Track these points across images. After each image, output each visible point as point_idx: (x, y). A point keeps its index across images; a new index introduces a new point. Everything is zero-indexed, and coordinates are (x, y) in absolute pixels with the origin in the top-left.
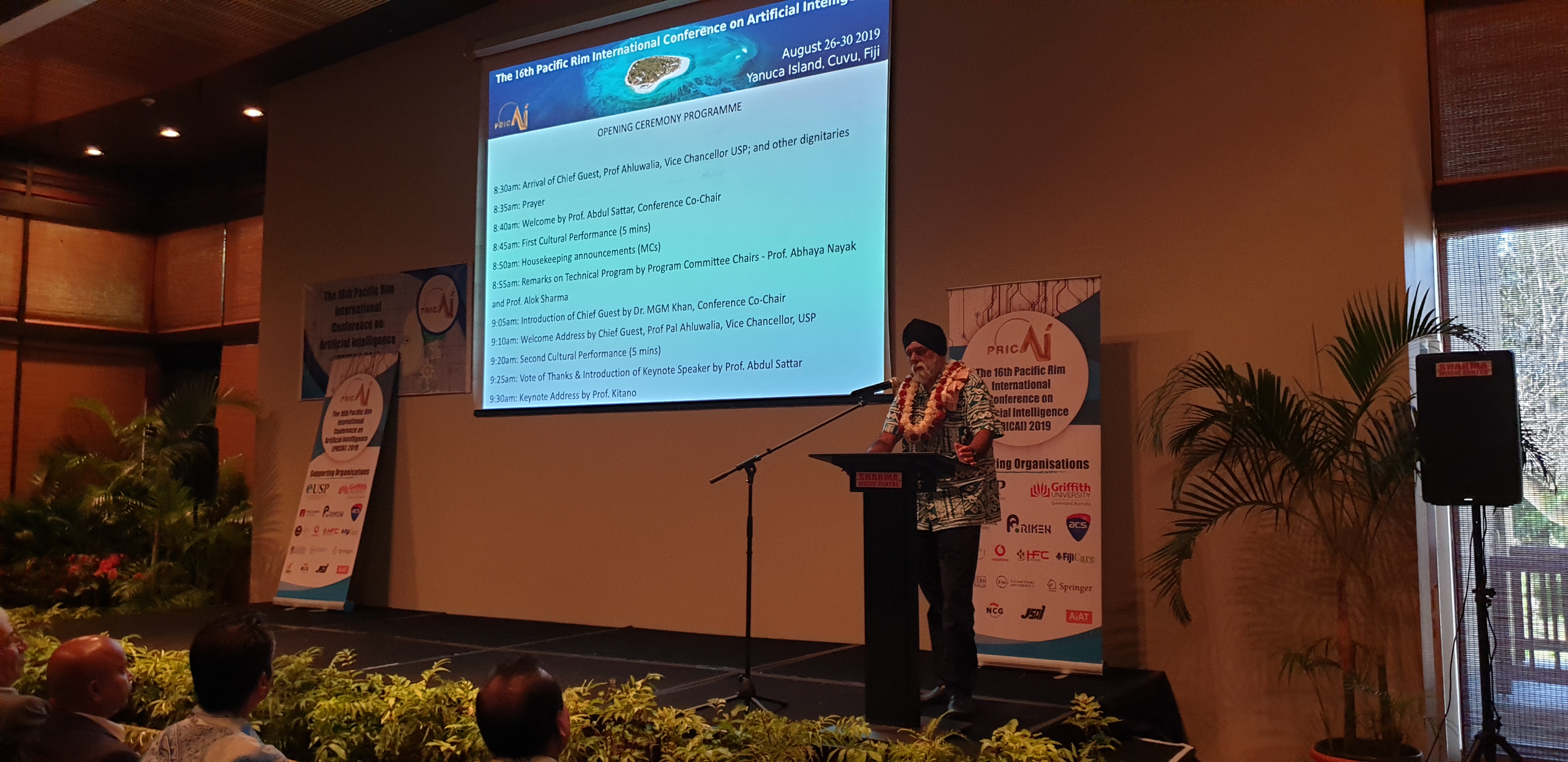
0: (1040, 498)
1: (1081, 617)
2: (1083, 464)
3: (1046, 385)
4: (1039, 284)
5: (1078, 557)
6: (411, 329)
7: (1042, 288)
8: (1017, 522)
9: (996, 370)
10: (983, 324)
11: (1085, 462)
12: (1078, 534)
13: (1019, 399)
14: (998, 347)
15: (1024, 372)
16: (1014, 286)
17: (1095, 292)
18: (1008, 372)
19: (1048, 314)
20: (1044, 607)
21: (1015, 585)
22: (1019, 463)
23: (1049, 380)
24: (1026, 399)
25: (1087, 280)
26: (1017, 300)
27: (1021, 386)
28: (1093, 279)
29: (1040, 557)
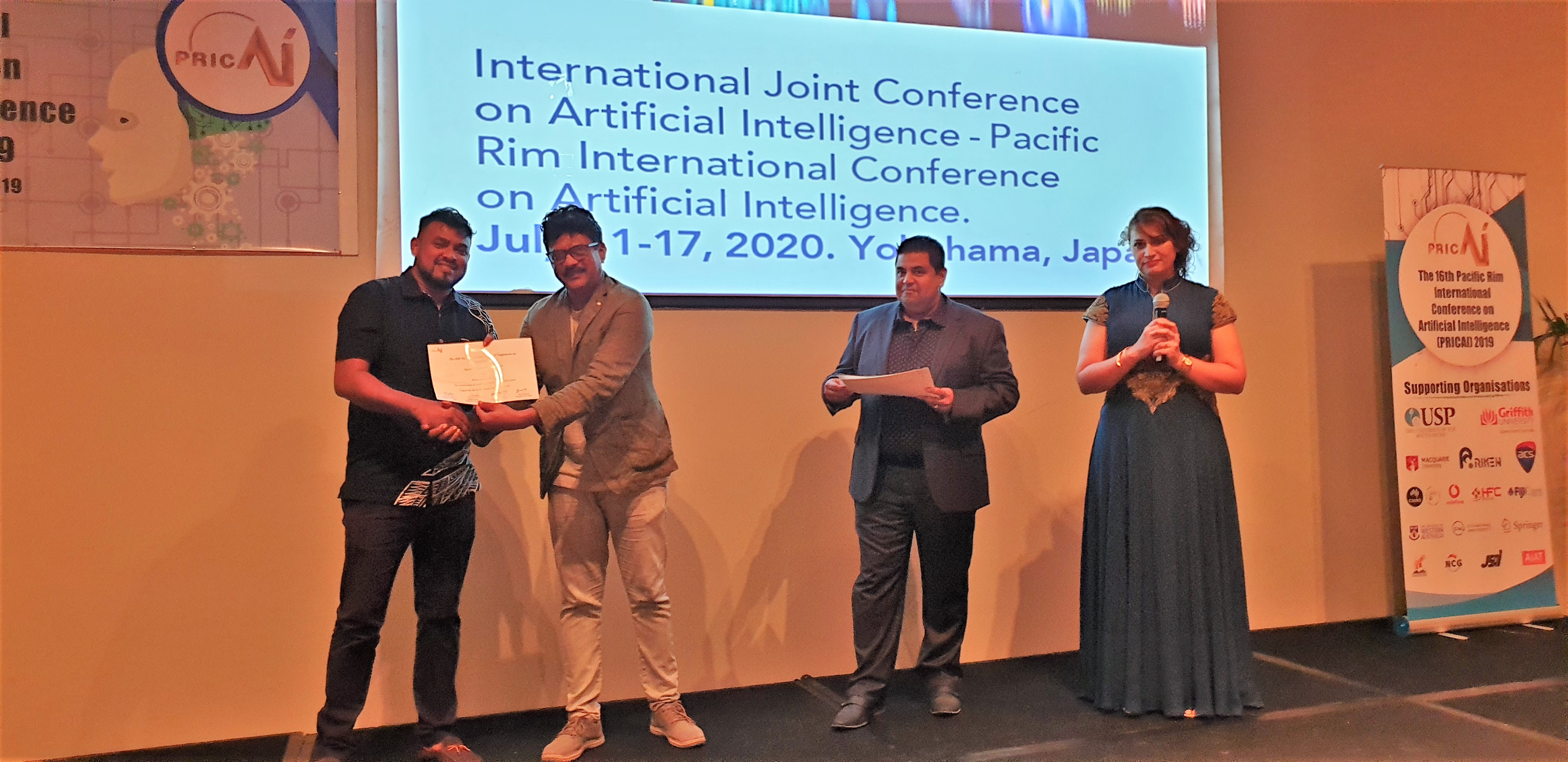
0: (1489, 426)
1: (1536, 558)
2: (1523, 386)
3: (1487, 294)
4: (1472, 174)
5: (1528, 491)
7: (1475, 178)
8: (1470, 456)
9: (1437, 272)
10: (1422, 215)
11: (1527, 382)
12: (1527, 465)
13: (1464, 310)
14: (1438, 245)
15: (1466, 277)
16: (1449, 172)
17: (1521, 190)
18: (1450, 276)
19: (1483, 211)
20: (1501, 551)
21: (1472, 530)
22: (1468, 386)
23: (1489, 289)
24: (1469, 310)
25: (1516, 174)
26: (1453, 189)
27: (1464, 293)
28: (1520, 175)
29: (1494, 495)
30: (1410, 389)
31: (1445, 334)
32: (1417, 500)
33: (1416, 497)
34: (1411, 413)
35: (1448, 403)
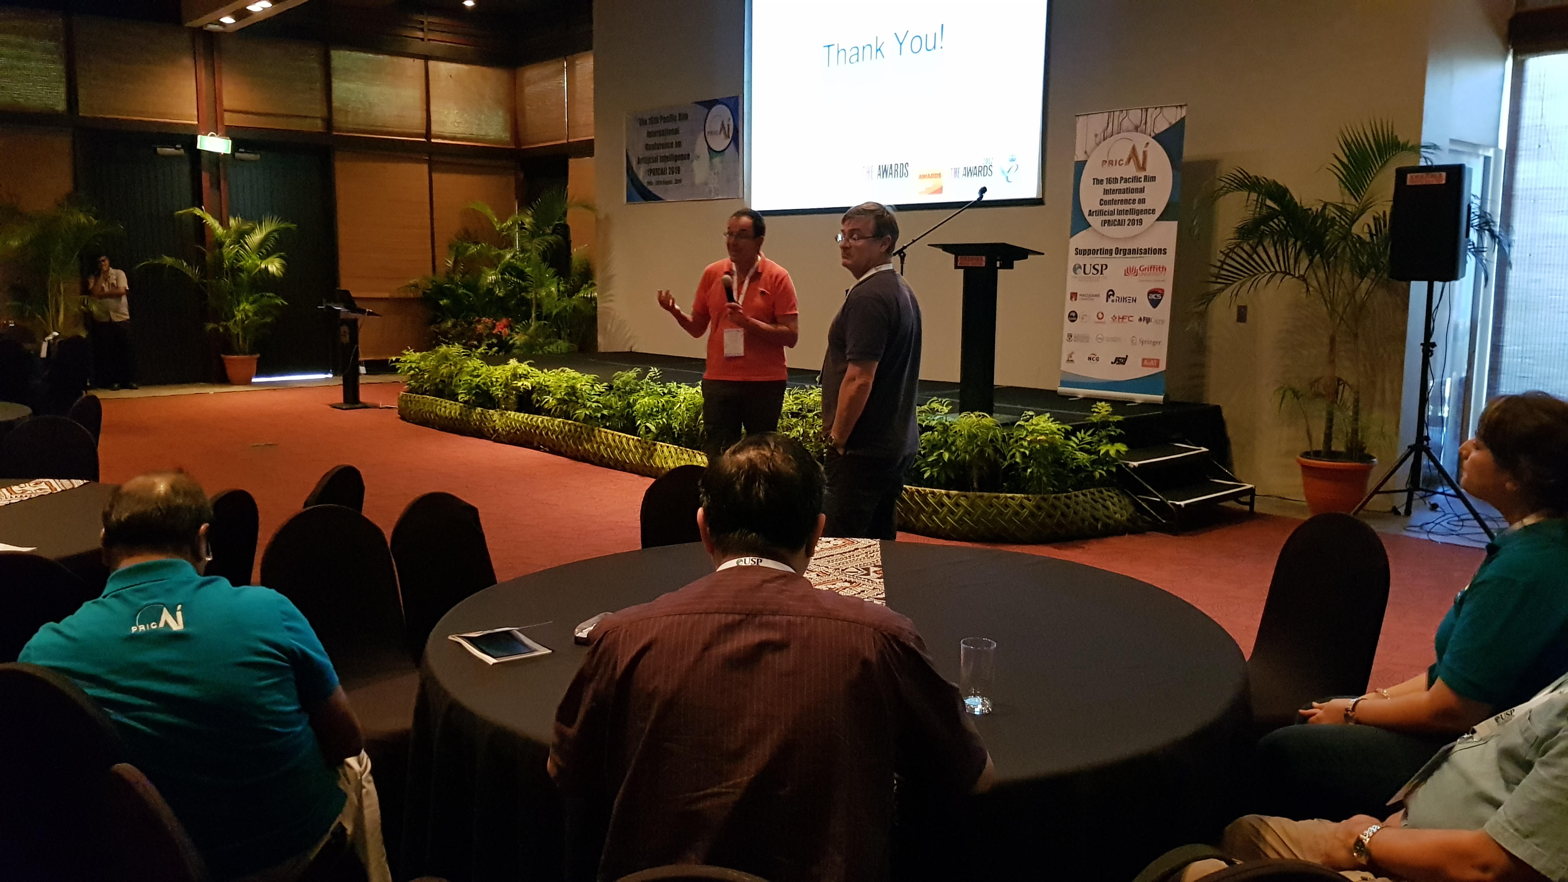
1: (1152, 363)
2: (1163, 251)
3: (1142, 190)
4: (1142, 111)
5: (1154, 320)
6: (701, 148)
7: (1144, 114)
8: (1113, 295)
9: (1107, 179)
10: (1100, 143)
11: (1164, 249)
12: (1155, 303)
13: (1122, 202)
14: (1109, 161)
15: (1126, 181)
16: (1125, 112)
17: (1182, 116)
18: (1115, 180)
19: (1147, 134)
20: (1127, 356)
21: (1108, 340)
22: (1118, 251)
23: (1144, 187)
24: (1126, 202)
25: (1177, 107)
26: (1126, 124)
27: (1125, 191)
28: (1181, 106)
29: (1127, 320)
30: (1078, 252)
31: (1107, 218)
32: (1074, 319)
33: (1073, 317)
34: (1077, 266)
35: (1103, 262)
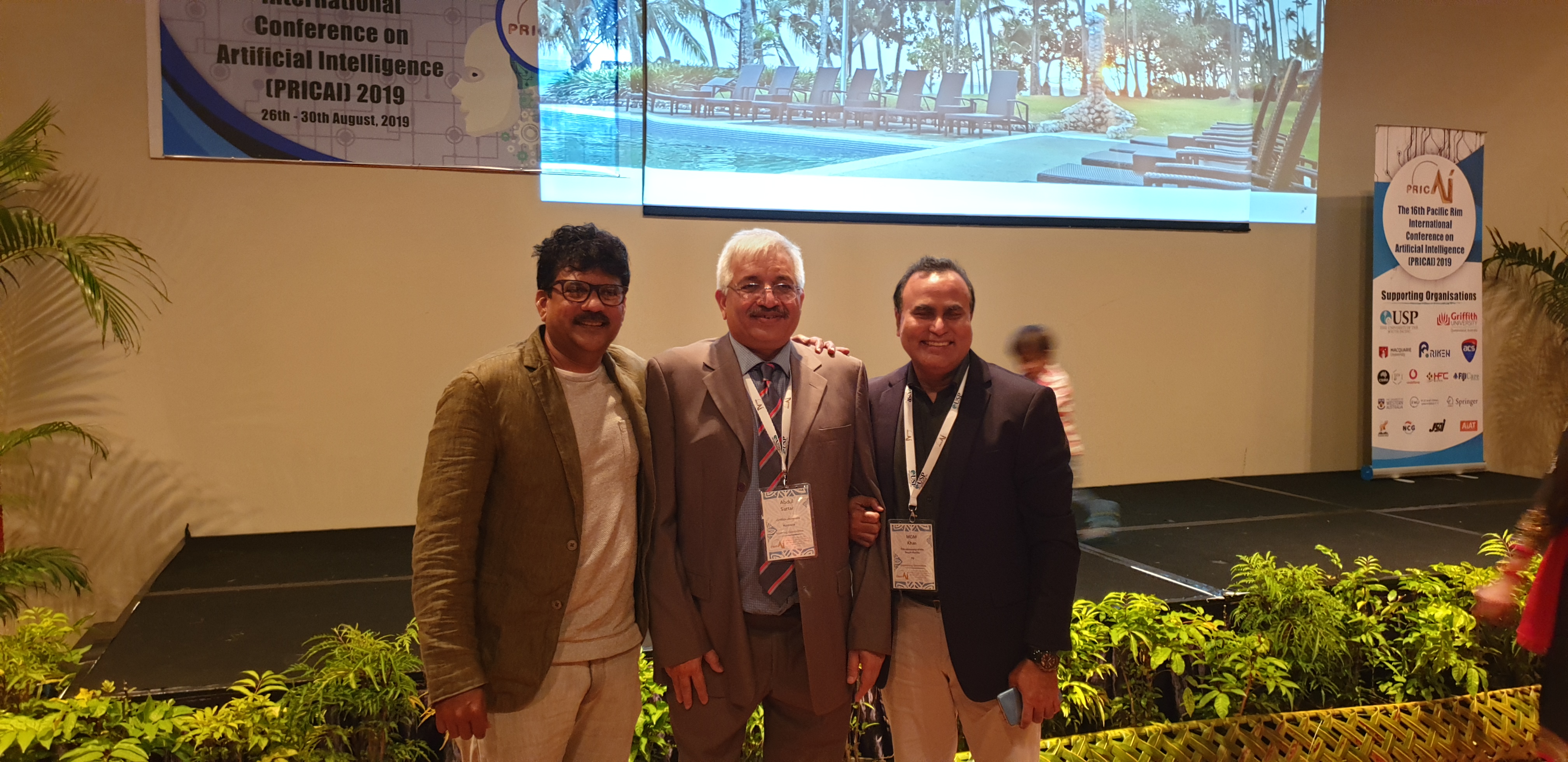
0: (1443, 326)
1: (1470, 426)
2: (1471, 296)
3: (1449, 225)
4: (1444, 132)
5: (1469, 376)
7: (1447, 135)
8: (1427, 348)
9: (1412, 208)
10: (1404, 163)
11: (1475, 294)
12: (1469, 356)
13: (1431, 237)
14: (1414, 187)
15: (1434, 212)
16: (1427, 130)
17: (1481, 145)
18: (1422, 211)
19: (1450, 160)
20: (1444, 420)
21: (1424, 404)
22: (1429, 295)
23: (1451, 221)
24: (1435, 237)
25: (1476, 133)
26: (1429, 143)
27: (1433, 224)
28: (1481, 133)
29: (1443, 378)
30: (1386, 296)
31: (1415, 255)
32: (1385, 380)
33: (1384, 378)
34: (1385, 314)
35: (1413, 308)
